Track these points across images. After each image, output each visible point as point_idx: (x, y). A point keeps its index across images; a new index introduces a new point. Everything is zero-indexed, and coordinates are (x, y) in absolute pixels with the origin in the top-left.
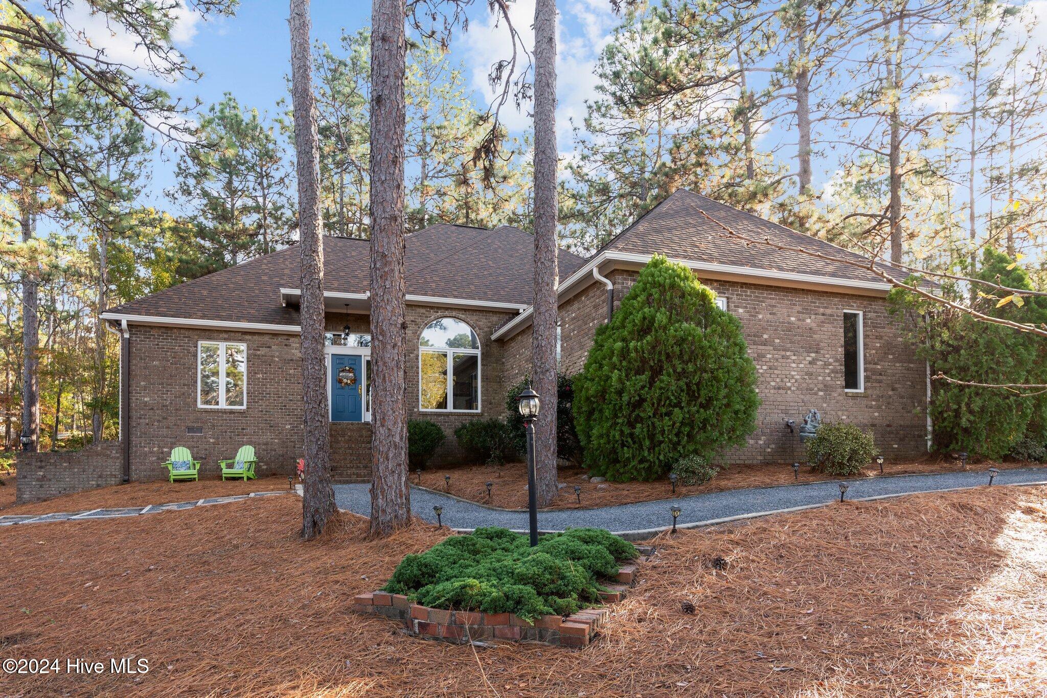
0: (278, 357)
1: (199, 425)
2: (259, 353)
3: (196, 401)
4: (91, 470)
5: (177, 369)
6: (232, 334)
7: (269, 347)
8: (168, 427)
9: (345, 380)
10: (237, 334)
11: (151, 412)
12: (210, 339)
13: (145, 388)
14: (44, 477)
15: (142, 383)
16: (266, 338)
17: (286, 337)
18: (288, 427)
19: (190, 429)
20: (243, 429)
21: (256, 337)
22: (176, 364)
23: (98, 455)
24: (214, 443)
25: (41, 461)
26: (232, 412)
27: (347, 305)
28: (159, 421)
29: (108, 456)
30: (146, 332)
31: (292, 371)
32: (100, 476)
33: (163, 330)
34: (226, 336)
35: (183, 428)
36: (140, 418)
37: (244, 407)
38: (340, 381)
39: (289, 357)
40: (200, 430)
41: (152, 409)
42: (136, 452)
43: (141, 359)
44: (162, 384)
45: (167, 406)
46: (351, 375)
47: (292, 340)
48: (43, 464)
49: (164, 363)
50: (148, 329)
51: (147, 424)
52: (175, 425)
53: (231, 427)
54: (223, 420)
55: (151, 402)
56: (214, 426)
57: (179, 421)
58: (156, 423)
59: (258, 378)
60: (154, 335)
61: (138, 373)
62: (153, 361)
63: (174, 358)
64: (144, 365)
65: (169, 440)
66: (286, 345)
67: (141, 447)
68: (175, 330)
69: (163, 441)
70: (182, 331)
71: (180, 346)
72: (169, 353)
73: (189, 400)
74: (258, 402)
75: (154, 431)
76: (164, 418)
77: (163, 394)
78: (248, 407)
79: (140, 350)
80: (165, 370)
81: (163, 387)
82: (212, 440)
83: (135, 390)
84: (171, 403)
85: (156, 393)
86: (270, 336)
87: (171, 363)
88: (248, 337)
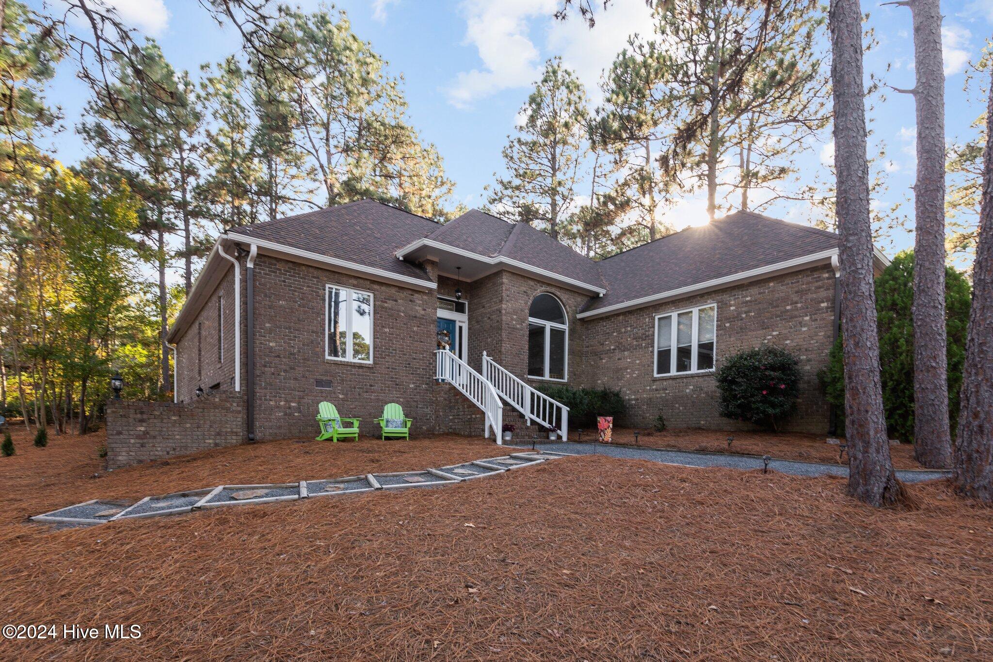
0: (403, 312)
1: (329, 378)
2: (386, 305)
3: (324, 352)
4: (207, 426)
5: (306, 312)
6: (361, 281)
7: (396, 301)
8: (295, 379)
11: (277, 360)
12: (339, 283)
13: (270, 331)
14: (146, 433)
15: (267, 325)
16: (393, 291)
17: (410, 292)
19: (319, 383)
20: (371, 386)
21: (383, 288)
22: (305, 307)
23: (215, 408)
24: (343, 400)
25: (142, 413)
26: (359, 366)
27: (459, 268)
28: (285, 371)
29: (228, 410)
30: (270, 264)
31: (415, 329)
32: (219, 434)
33: (291, 265)
34: (355, 282)
35: (312, 380)
36: (265, 366)
37: (371, 362)
39: (413, 314)
40: (329, 383)
41: (279, 356)
42: (260, 405)
43: (266, 296)
44: (290, 328)
45: (294, 354)
47: (416, 295)
48: (145, 416)
49: (292, 304)
50: (274, 262)
51: (273, 374)
52: (303, 377)
53: (359, 382)
54: (351, 374)
55: (277, 348)
56: (343, 380)
57: (307, 373)
58: (283, 374)
59: (386, 333)
60: (280, 270)
61: (263, 312)
62: (279, 300)
63: (302, 299)
64: (270, 303)
65: (297, 393)
66: (411, 301)
67: (266, 400)
68: (304, 268)
69: (291, 394)
70: (311, 270)
71: (308, 287)
72: (296, 294)
73: (317, 349)
74: (384, 358)
75: (280, 382)
76: (291, 368)
77: (291, 340)
78: (375, 363)
79: (265, 285)
80: (292, 312)
81: (291, 333)
82: (341, 396)
83: (259, 332)
84: (299, 352)
85: (283, 339)
86: (397, 289)
87: (299, 306)
88: (376, 287)
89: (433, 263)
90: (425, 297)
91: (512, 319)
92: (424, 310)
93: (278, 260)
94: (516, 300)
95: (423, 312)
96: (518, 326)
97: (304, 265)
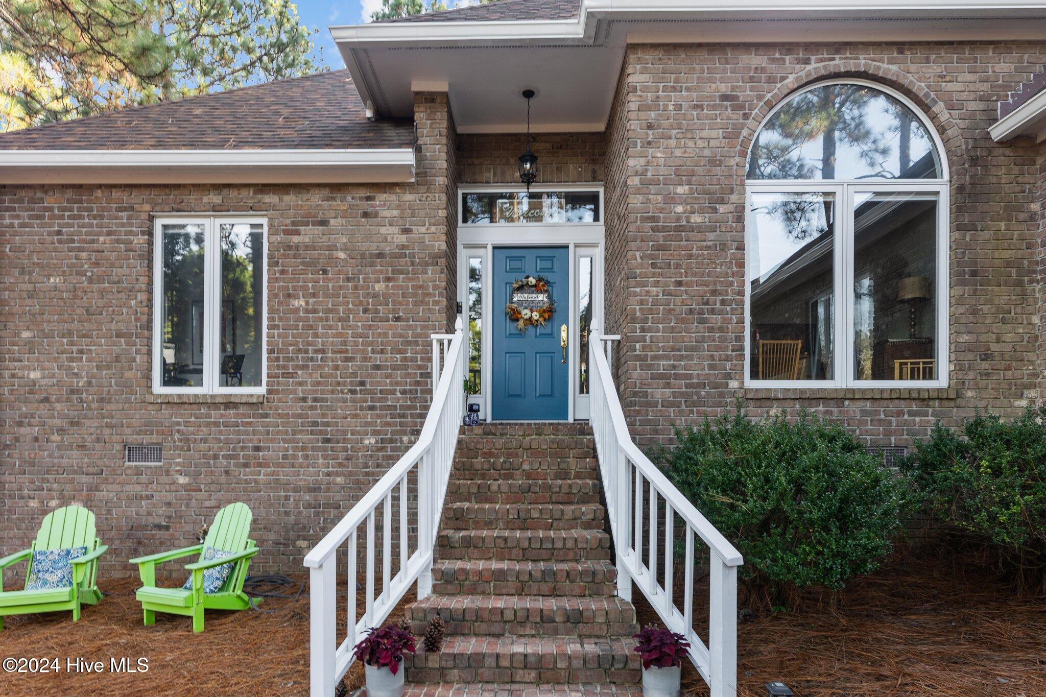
0: (345, 249)
1: (155, 438)
2: (296, 239)
3: (148, 378)
5: (102, 293)
6: (233, 194)
7: (324, 223)
8: (82, 447)
9: (526, 313)
10: (244, 193)
11: (43, 409)
12: (179, 209)
13: (31, 346)
15: (26, 335)
16: (315, 199)
17: (363, 193)
18: (370, 441)
19: (132, 451)
20: (257, 449)
21: (290, 198)
22: (100, 281)
24: (187, 488)
26: (230, 404)
27: (528, 94)
28: (61, 431)
30: (33, 201)
31: (379, 287)
33: (69, 194)
34: (216, 199)
35: (118, 447)
36: (20, 424)
37: (261, 390)
38: (514, 316)
39: (373, 247)
40: (155, 452)
41: (46, 400)
42: (11, 511)
43: (23, 272)
44: (70, 333)
45: (78, 391)
46: (541, 297)
47: (381, 197)
49: (74, 279)
50: (39, 195)
51: (36, 439)
52: (98, 440)
53: (227, 442)
54: (208, 425)
55: (43, 382)
56: (187, 441)
57: (107, 431)
58: (55, 437)
59: (297, 310)
60: (51, 209)
61: (16, 309)
62: (49, 276)
63: (97, 264)
64: (30, 287)
65: (84, 479)
66: (366, 215)
67: (22, 497)
68: (99, 193)
69: (72, 481)
70: (115, 194)
71: (110, 233)
72: (84, 255)
73: (129, 374)
74: (292, 376)
75: (50, 456)
76: (72, 424)
77: (72, 360)
78: (269, 392)
79: (21, 249)
80: (75, 297)
81: (72, 344)
82: (182, 480)
83: (9, 351)
84: (89, 384)
85: (55, 359)
86: (326, 192)
87: (90, 281)
88: (270, 199)
89: (430, 98)
90: (408, 197)
91: (671, 200)
92: (406, 231)
93: (44, 188)
94: (688, 133)
95: (402, 239)
96: (696, 219)
97: (100, 186)
